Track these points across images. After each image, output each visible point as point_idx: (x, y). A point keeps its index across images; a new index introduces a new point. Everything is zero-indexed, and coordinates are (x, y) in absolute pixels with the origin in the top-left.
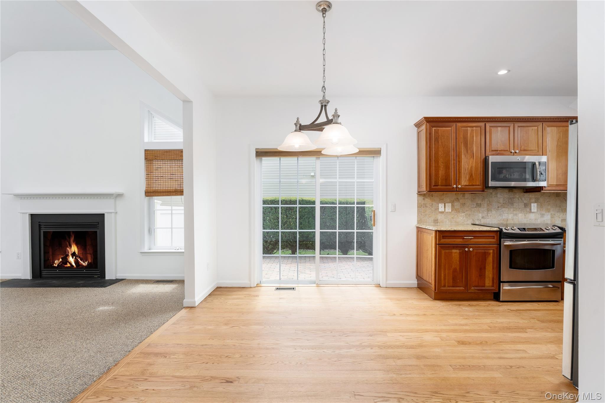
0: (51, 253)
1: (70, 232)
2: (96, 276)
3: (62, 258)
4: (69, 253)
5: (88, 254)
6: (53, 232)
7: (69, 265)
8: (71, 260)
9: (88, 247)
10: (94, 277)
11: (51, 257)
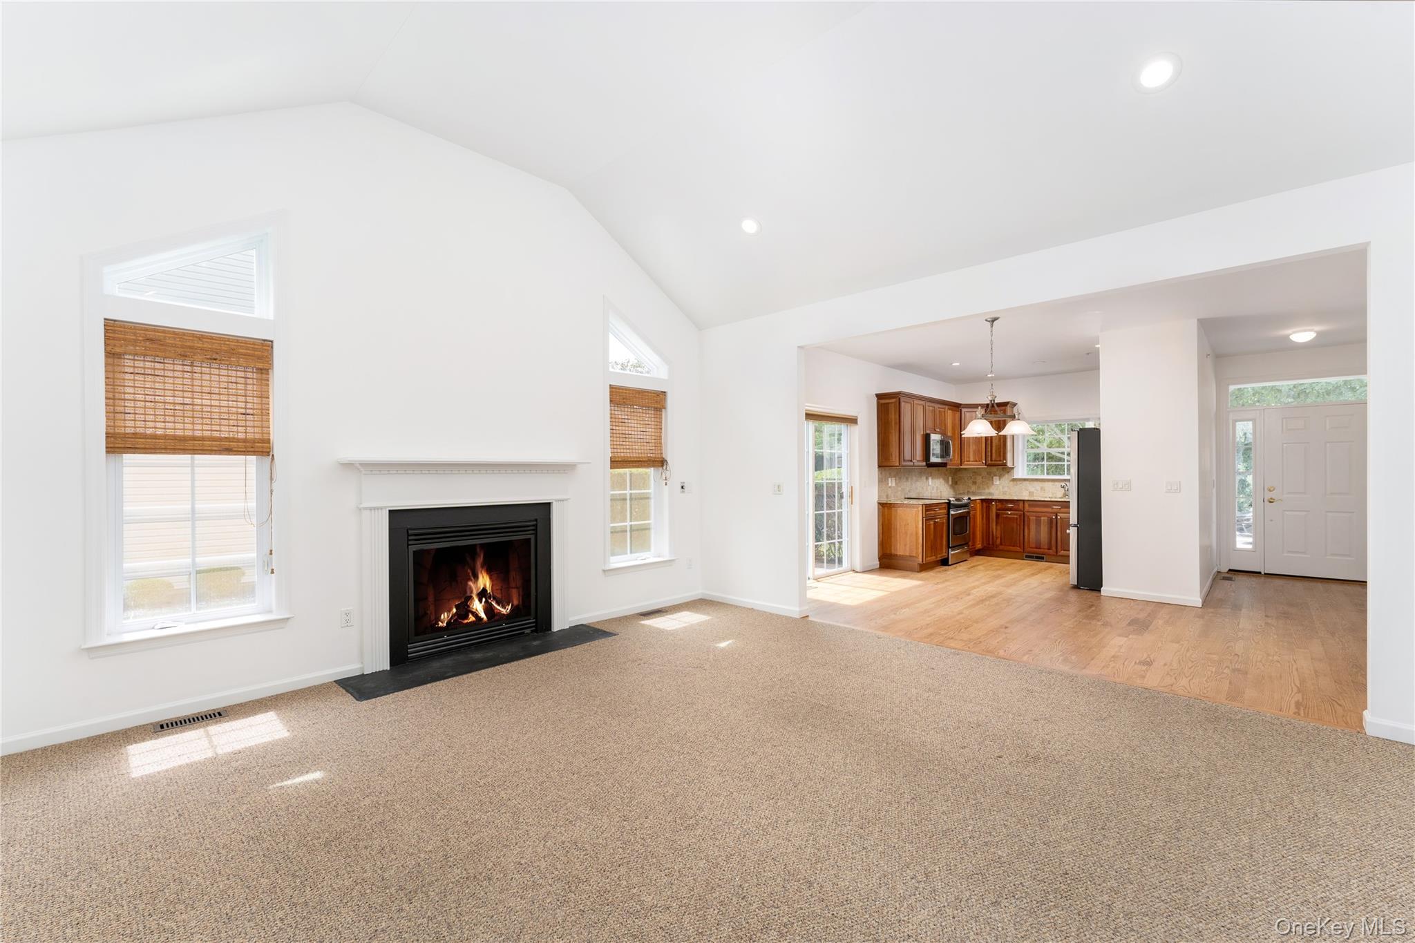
0: (431, 599)
1: (475, 546)
2: (528, 631)
3: (457, 607)
4: (472, 592)
5: (512, 588)
6: (438, 550)
7: (472, 618)
8: (478, 606)
9: (512, 574)
10: (523, 633)
11: (432, 608)
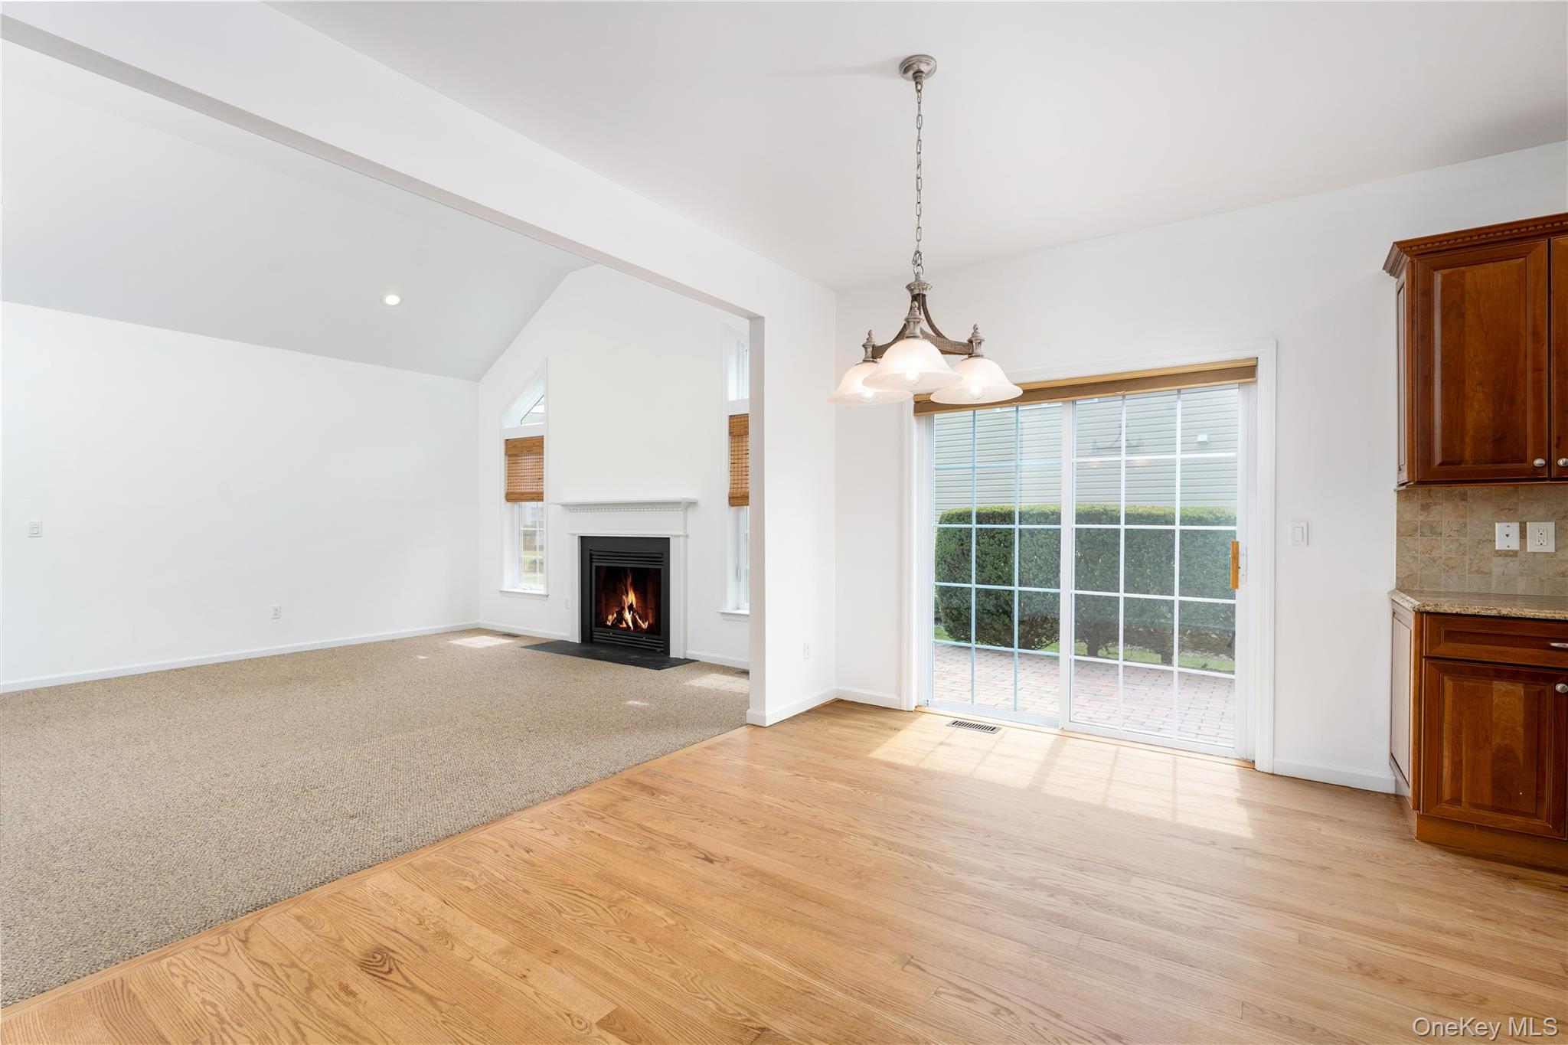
0: (604, 603)
1: (626, 568)
2: (658, 650)
3: (617, 612)
4: (625, 604)
5: (649, 608)
6: (607, 567)
7: (625, 625)
8: (628, 616)
9: (649, 597)
10: (655, 650)
11: (604, 609)
